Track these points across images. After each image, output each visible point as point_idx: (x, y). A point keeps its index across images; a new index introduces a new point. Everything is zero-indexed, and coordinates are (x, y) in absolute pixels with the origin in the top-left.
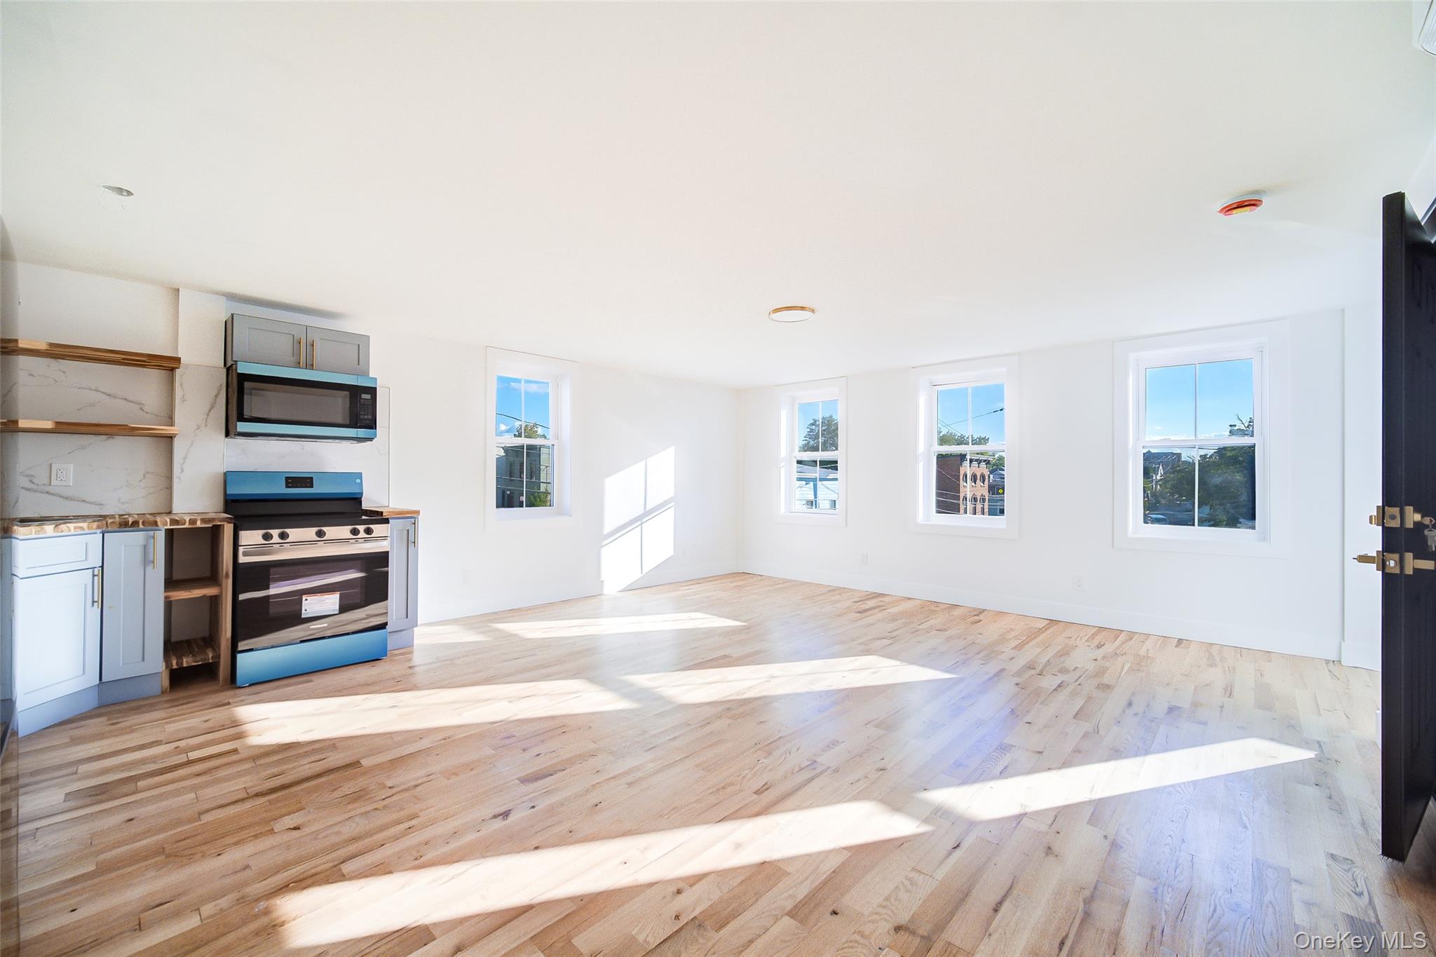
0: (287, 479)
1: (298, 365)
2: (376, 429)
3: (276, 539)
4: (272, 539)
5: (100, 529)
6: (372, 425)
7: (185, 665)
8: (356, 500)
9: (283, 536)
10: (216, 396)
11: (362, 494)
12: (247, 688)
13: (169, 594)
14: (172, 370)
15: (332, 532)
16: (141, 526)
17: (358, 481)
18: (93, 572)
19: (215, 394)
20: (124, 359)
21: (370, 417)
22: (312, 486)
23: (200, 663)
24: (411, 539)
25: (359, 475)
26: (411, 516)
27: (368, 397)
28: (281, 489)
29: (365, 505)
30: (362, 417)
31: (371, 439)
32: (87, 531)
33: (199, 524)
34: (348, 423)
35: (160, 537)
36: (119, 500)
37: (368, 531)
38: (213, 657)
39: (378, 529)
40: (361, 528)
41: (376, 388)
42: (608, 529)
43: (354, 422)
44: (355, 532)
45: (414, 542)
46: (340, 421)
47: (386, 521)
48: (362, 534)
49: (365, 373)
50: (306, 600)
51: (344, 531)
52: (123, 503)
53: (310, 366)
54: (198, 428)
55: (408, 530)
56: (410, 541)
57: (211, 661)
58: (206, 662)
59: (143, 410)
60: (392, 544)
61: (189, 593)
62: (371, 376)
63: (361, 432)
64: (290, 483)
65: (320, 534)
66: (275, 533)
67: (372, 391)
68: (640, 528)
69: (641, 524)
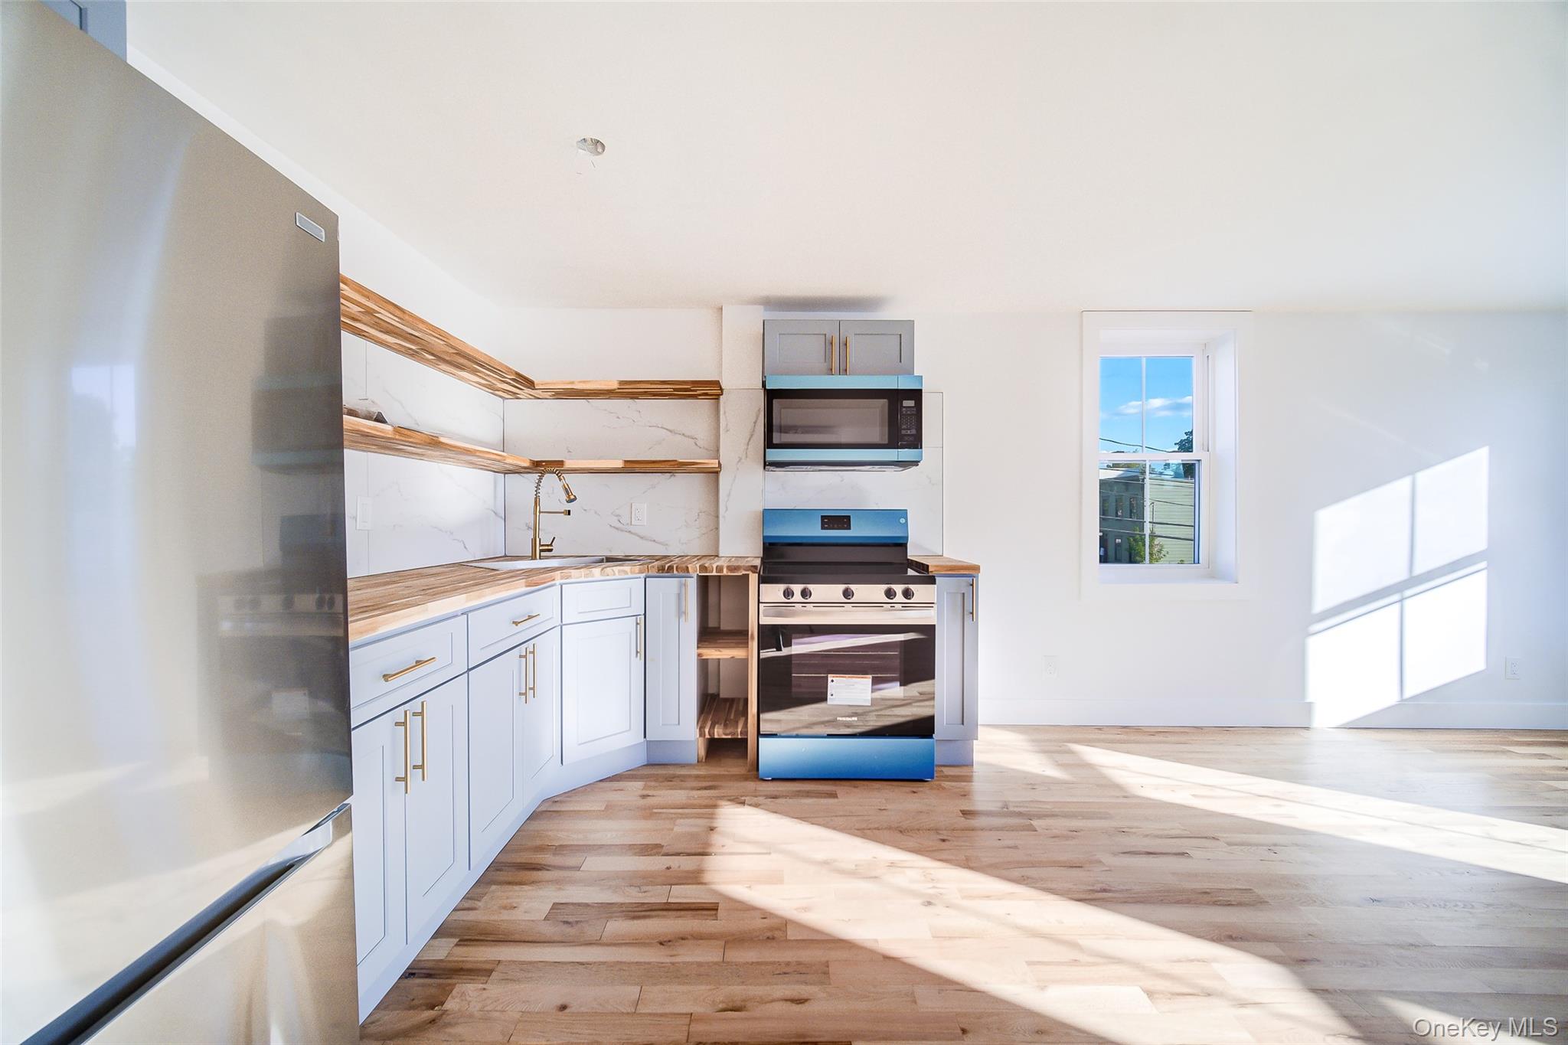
0: (823, 517)
1: (830, 372)
2: (921, 448)
3: (798, 597)
4: (792, 596)
5: (643, 573)
6: (916, 442)
7: (716, 736)
8: (901, 545)
9: (805, 593)
10: (755, 423)
11: (907, 538)
12: (769, 782)
13: (701, 651)
14: (717, 397)
15: (862, 591)
16: (675, 572)
17: (903, 521)
18: (637, 619)
19: (754, 420)
20: (675, 390)
21: (914, 432)
22: (849, 528)
23: (730, 737)
24: (968, 608)
25: (903, 513)
26: (967, 573)
27: (910, 403)
28: (814, 530)
29: (912, 554)
30: (903, 432)
31: (916, 463)
32: (630, 575)
33: (725, 572)
34: (886, 442)
35: (692, 584)
36: (680, 541)
37: (907, 594)
38: (741, 733)
39: (921, 592)
40: (898, 589)
41: (921, 390)
42: (1319, 606)
43: (894, 441)
44: (890, 594)
45: (972, 613)
46: (876, 440)
47: (931, 580)
48: (899, 597)
49: (909, 371)
50: (832, 681)
51: (875, 592)
52: (683, 544)
53: (844, 371)
54: (739, 461)
55: (963, 594)
56: (967, 609)
57: (739, 737)
58: (735, 737)
59: (696, 444)
60: (940, 614)
61: (719, 653)
62: (915, 374)
63: (905, 454)
64: (826, 524)
65: (847, 594)
66: (797, 588)
67: (916, 395)
68: (1397, 606)
69: (1401, 600)
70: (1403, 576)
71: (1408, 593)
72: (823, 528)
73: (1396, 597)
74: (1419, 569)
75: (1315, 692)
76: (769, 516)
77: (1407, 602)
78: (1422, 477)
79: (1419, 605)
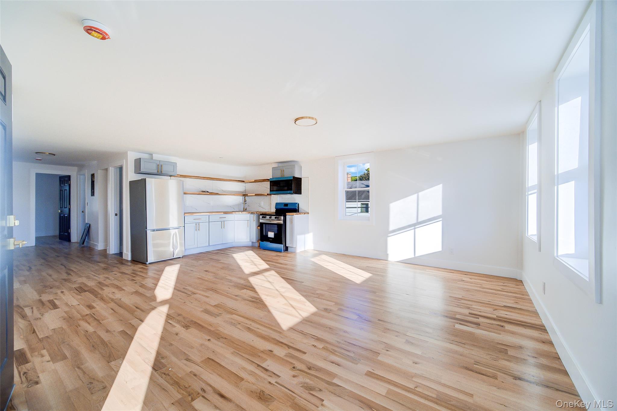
0: (284, 204)
4: (263, 218)
12: (261, 249)
18: (248, 221)
22: (288, 206)
27: (290, 182)
35: (256, 216)
37: (278, 218)
39: (280, 218)
55: (291, 219)
56: (291, 222)
65: (270, 217)
66: (264, 216)
68: (413, 230)
69: (415, 229)
70: (414, 221)
71: (416, 227)
72: (284, 206)
73: (413, 228)
74: (420, 220)
75: (389, 252)
76: (277, 204)
77: (416, 229)
78: (421, 194)
79: (420, 231)
